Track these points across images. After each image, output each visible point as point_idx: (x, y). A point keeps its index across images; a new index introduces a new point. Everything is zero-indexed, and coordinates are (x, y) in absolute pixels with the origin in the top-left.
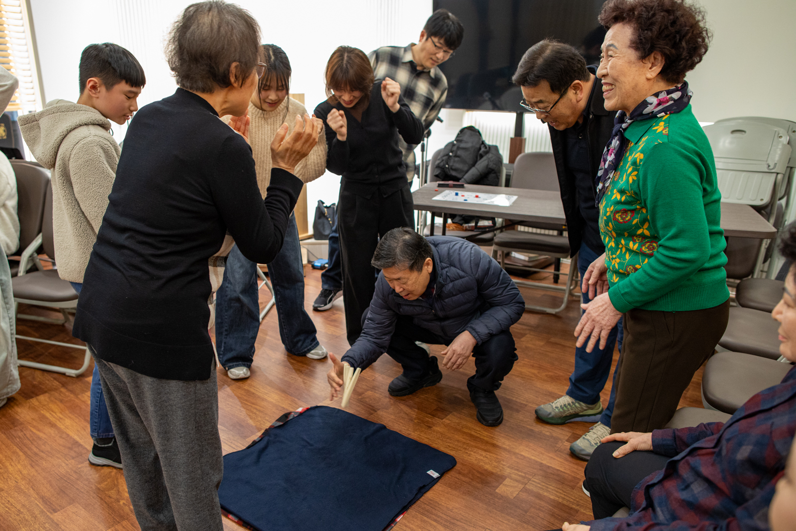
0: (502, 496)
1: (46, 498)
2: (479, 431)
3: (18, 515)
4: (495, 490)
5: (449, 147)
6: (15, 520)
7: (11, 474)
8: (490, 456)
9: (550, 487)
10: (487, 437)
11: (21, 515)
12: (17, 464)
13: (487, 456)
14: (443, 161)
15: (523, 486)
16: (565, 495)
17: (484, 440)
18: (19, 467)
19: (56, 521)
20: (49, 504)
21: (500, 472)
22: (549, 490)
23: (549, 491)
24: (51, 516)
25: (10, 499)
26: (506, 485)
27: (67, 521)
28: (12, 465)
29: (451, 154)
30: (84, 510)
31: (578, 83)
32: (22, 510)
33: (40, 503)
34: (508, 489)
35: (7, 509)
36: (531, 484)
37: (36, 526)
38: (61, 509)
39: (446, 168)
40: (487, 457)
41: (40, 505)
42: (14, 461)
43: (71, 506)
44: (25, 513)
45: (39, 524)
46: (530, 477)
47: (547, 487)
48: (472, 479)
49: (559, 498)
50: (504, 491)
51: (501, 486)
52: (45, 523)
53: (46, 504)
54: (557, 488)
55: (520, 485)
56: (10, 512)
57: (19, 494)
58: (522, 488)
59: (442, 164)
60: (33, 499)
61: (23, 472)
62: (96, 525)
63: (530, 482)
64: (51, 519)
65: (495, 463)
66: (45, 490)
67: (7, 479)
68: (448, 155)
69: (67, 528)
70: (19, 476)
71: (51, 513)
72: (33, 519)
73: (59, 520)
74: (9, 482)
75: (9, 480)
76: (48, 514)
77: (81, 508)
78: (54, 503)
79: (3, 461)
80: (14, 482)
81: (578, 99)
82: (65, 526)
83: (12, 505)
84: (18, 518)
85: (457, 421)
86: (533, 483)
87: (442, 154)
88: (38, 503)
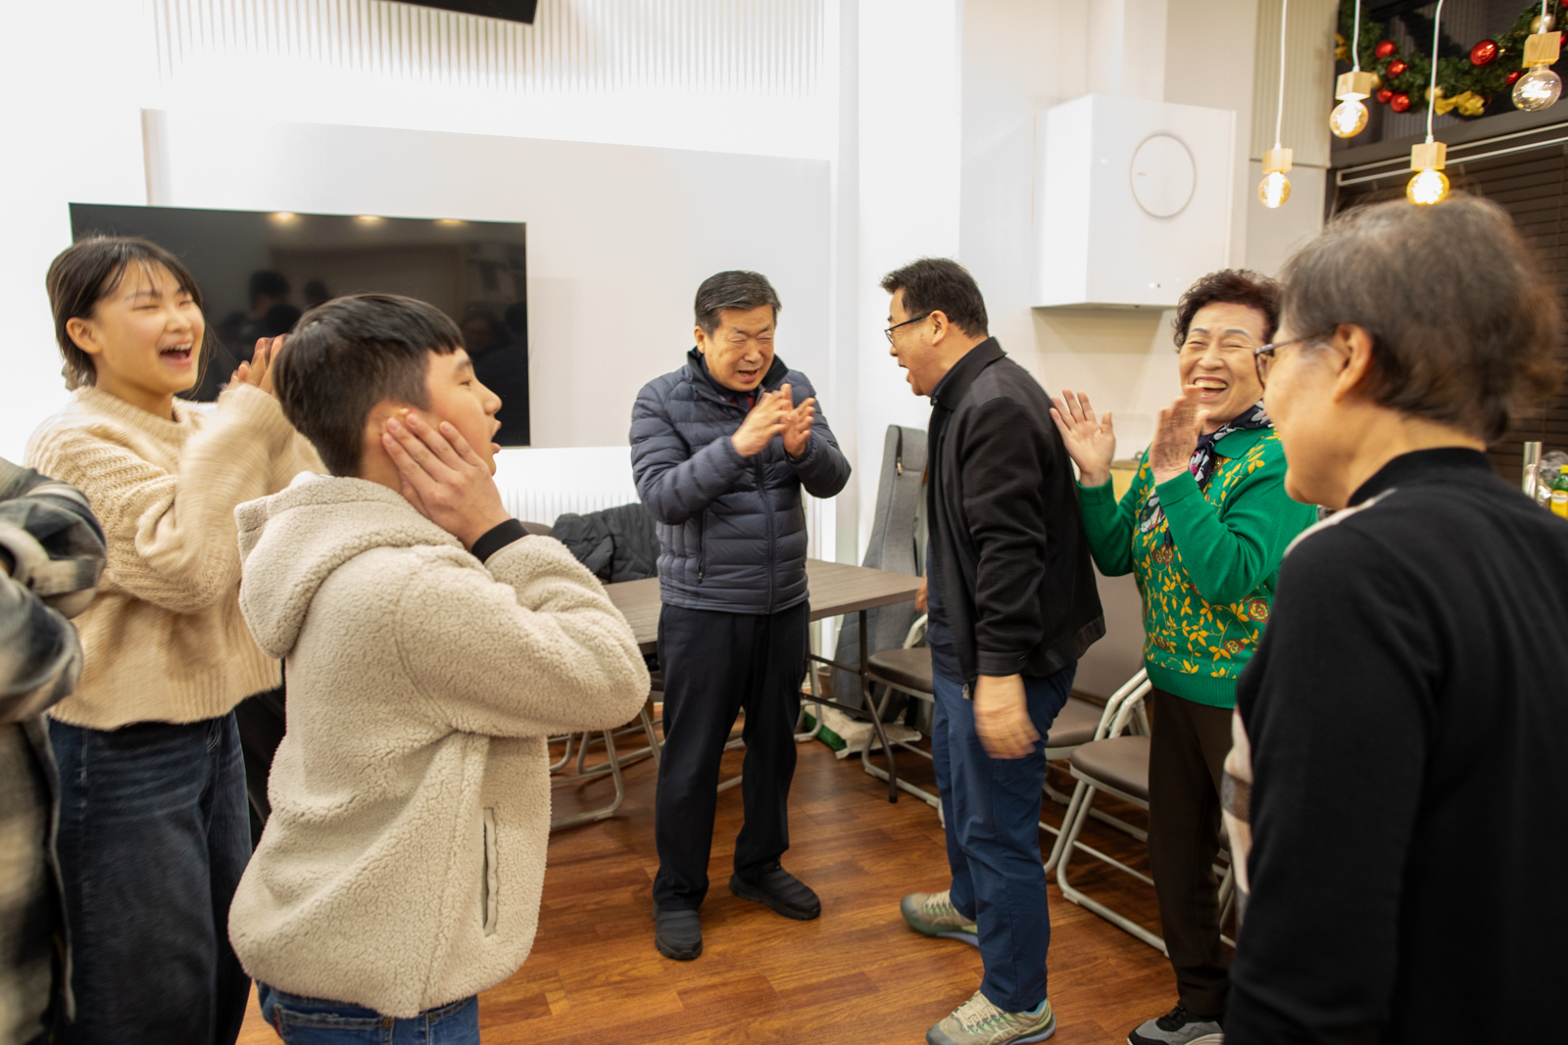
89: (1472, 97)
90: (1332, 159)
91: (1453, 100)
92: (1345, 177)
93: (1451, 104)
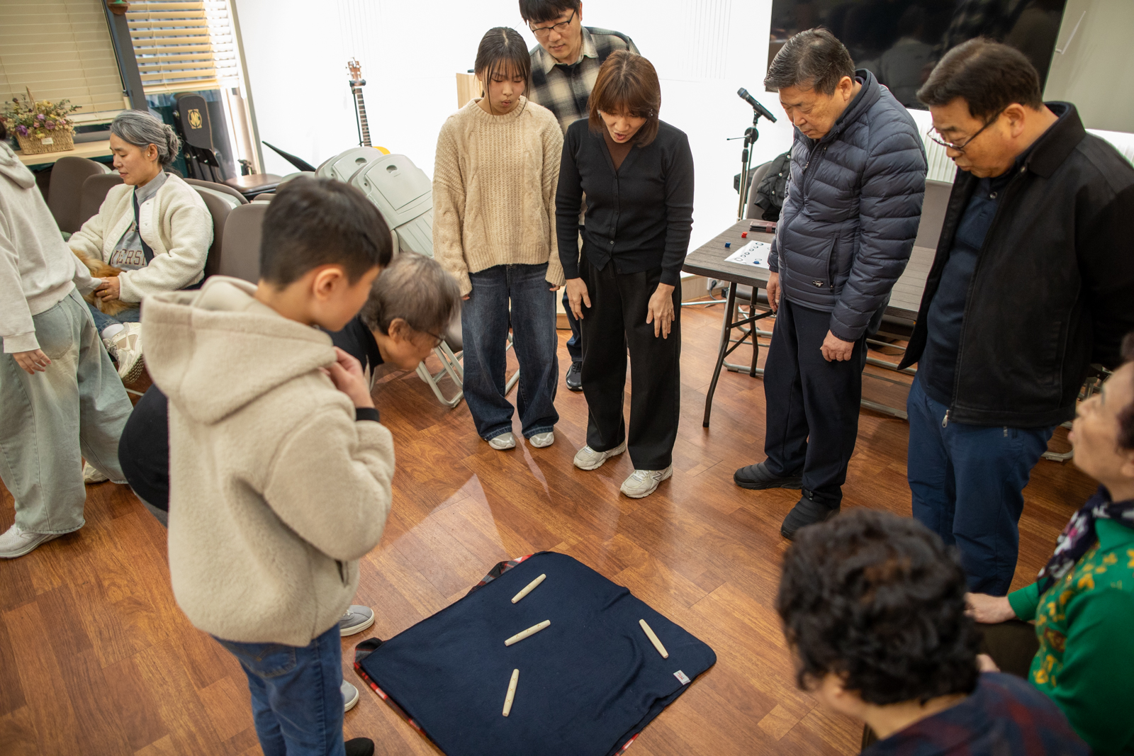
0: (765, 735)
1: (197, 664)
2: (756, 618)
3: (161, 685)
4: (757, 723)
5: (780, 163)
6: (157, 692)
7: (163, 622)
8: (762, 663)
9: (836, 727)
10: (764, 630)
11: (164, 686)
12: (172, 606)
13: (757, 663)
14: (768, 183)
15: (797, 721)
16: (853, 744)
17: (759, 634)
18: (173, 612)
19: (202, 700)
20: (198, 673)
21: (771, 692)
22: (833, 732)
23: (833, 735)
24: (198, 693)
25: (156, 660)
26: (772, 716)
27: (215, 702)
28: (166, 608)
29: (780, 175)
30: (236, 688)
31: (1017, 109)
32: (167, 679)
33: (188, 670)
34: (775, 723)
35: (151, 675)
36: (810, 718)
37: (179, 706)
38: (211, 683)
39: (772, 194)
40: (757, 665)
41: (188, 673)
42: (169, 601)
43: (223, 679)
44: (169, 684)
45: (183, 704)
46: (811, 707)
47: (831, 728)
48: (729, 701)
49: (844, 748)
50: (769, 727)
51: (766, 717)
52: (189, 702)
53: (196, 673)
54: (844, 730)
55: (793, 719)
56: (153, 679)
57: (167, 653)
58: (795, 724)
59: (766, 188)
60: (181, 663)
61: (176, 621)
62: (246, 713)
63: (809, 715)
64: (197, 696)
65: (766, 677)
66: (197, 651)
67: (157, 629)
68: (776, 175)
69: (213, 713)
70: (172, 626)
71: (198, 687)
72: (177, 694)
73: (206, 699)
74: (159, 634)
75: (159, 630)
76: (196, 688)
77: (233, 684)
78: (204, 673)
79: (157, 601)
80: (165, 634)
81: (1015, 133)
82: (211, 710)
83: (157, 669)
84: (160, 690)
85: (729, 598)
86: (812, 717)
87: (768, 172)
88: (186, 670)
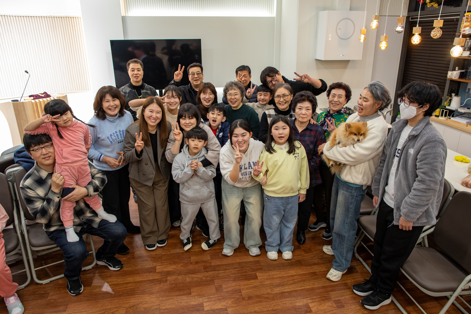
89: (435, 3)
90: (408, 14)
91: (432, 4)
92: (412, 19)
93: (431, 5)
